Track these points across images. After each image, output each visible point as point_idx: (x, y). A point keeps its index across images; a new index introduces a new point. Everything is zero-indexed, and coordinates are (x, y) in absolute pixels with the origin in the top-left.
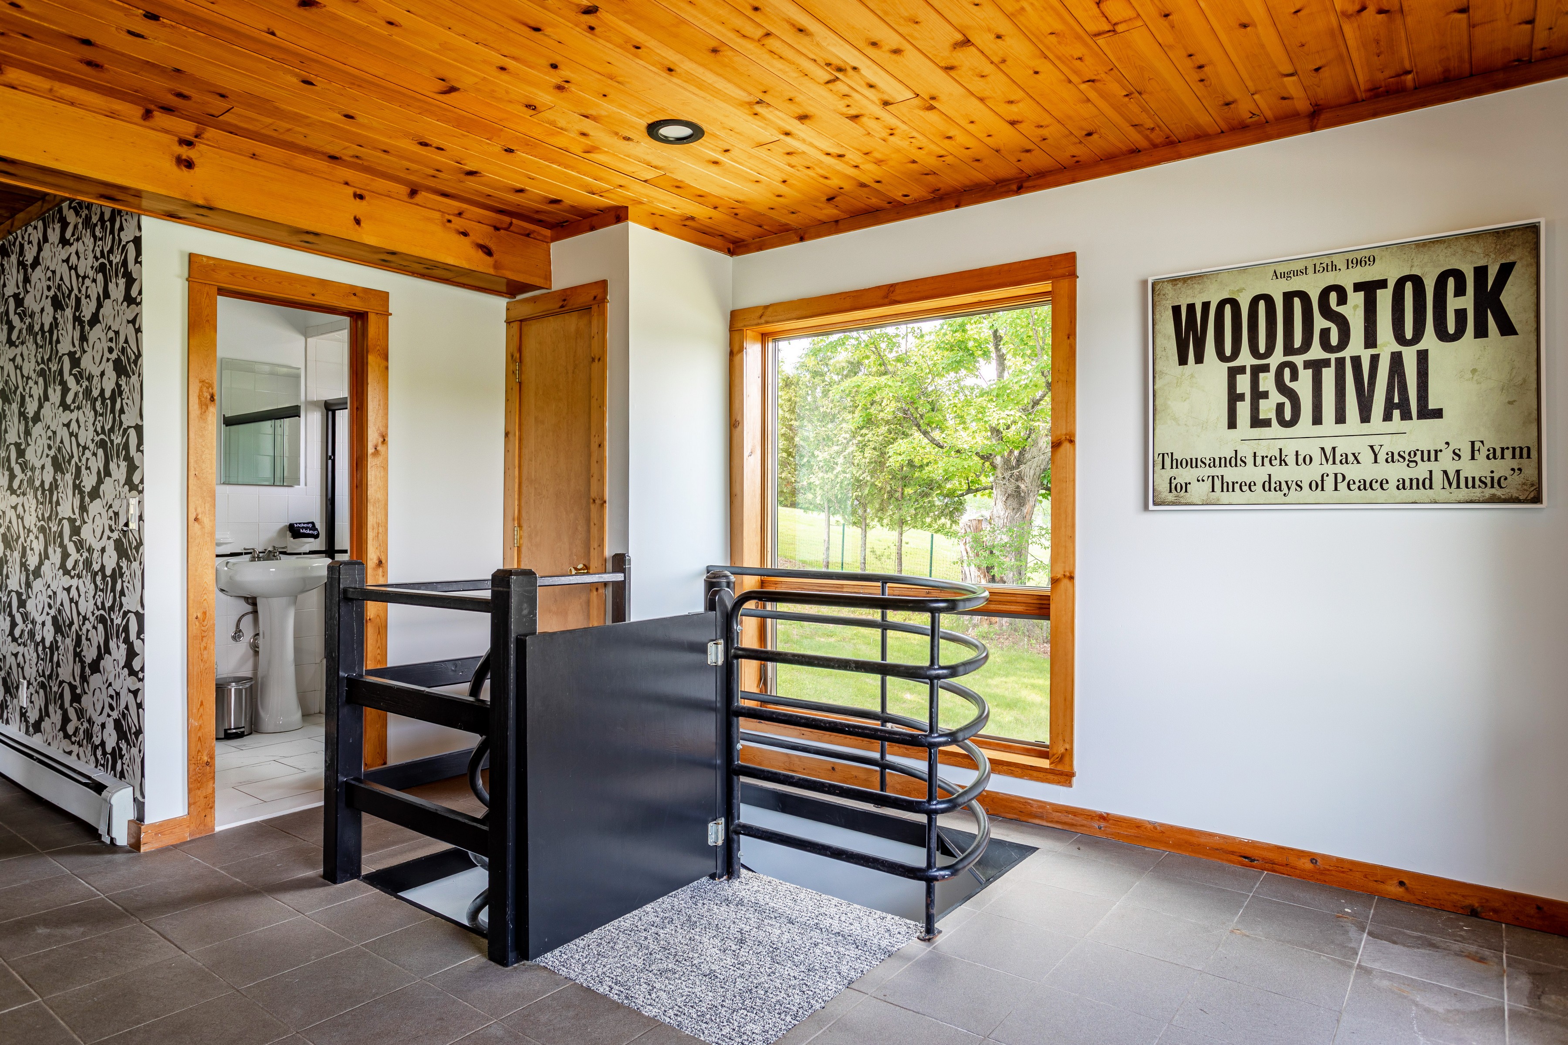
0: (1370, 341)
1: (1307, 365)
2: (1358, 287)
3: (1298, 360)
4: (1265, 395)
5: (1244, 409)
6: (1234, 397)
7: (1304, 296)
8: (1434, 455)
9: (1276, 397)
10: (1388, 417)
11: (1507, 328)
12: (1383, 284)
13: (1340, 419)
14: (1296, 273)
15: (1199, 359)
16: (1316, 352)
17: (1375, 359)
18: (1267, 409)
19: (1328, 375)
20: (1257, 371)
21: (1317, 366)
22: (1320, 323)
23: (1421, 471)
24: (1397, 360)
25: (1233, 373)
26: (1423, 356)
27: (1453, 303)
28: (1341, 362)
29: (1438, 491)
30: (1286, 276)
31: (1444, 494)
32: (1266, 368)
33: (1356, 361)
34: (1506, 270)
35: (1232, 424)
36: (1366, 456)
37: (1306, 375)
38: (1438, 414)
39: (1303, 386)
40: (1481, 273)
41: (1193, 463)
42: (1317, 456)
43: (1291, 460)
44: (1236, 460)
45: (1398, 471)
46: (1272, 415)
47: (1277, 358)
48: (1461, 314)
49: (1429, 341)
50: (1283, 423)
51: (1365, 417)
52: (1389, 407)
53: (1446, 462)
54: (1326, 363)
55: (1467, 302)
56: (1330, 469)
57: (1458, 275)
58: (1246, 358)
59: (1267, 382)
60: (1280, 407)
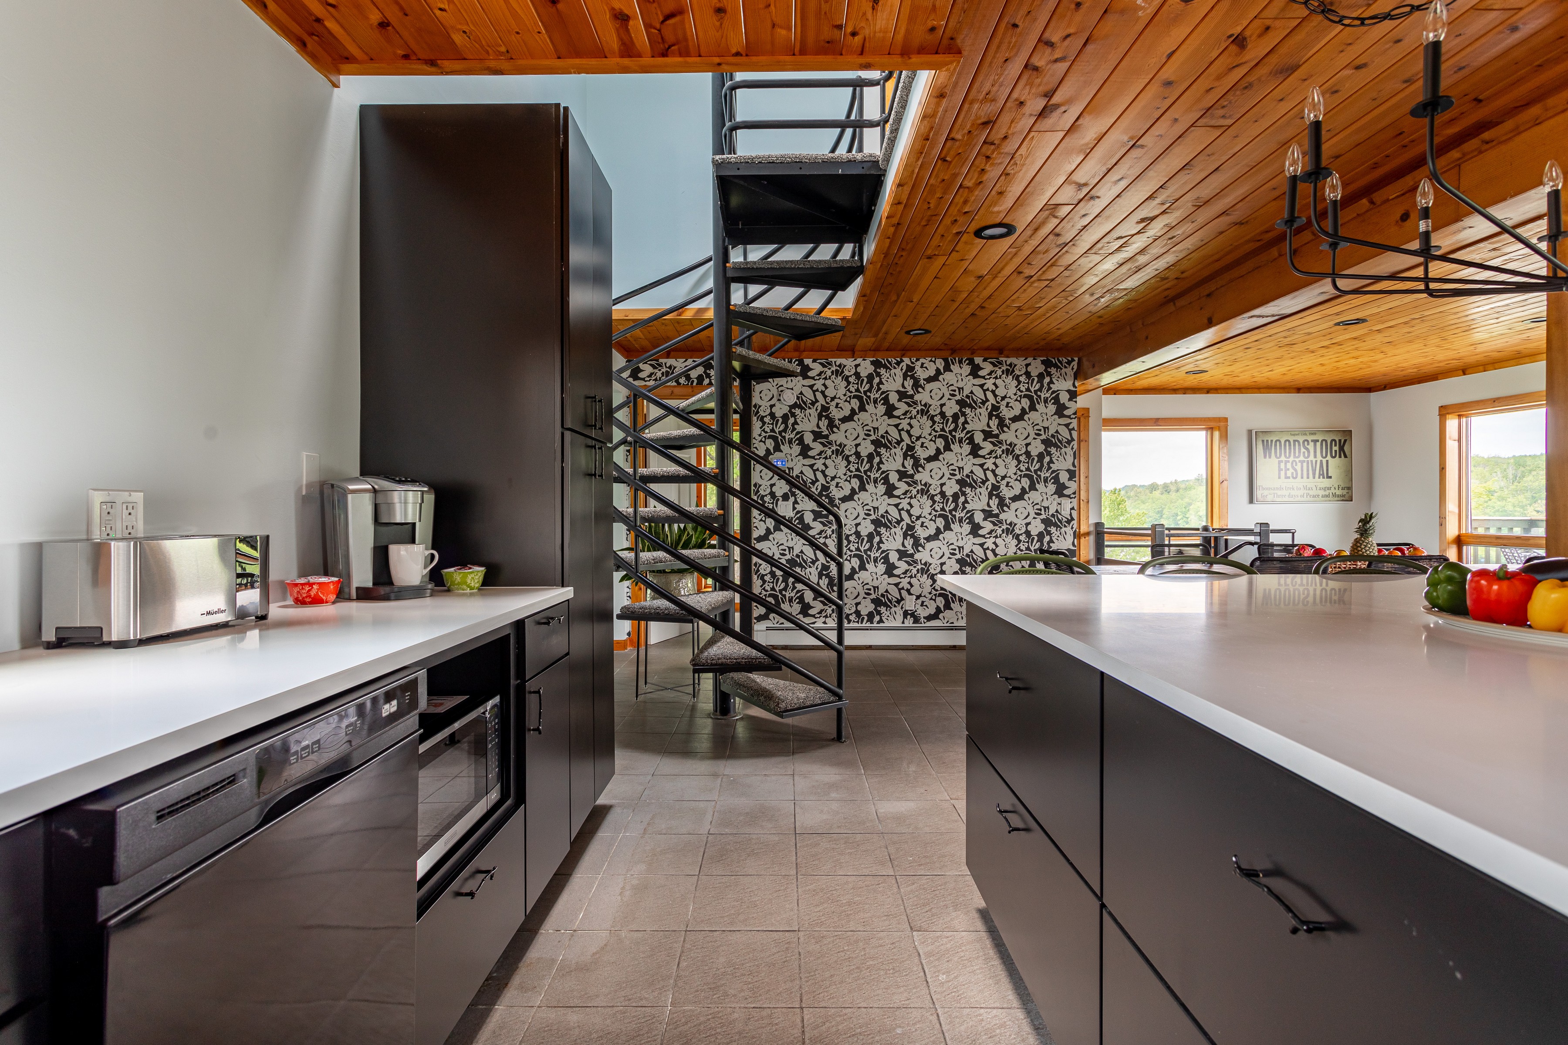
0: (1315, 456)
1: (1300, 461)
2: (1312, 441)
3: (1297, 460)
4: (1288, 469)
5: (1283, 473)
6: (1280, 470)
7: (1298, 441)
8: (1330, 489)
9: (1291, 470)
10: (1319, 478)
11: (1345, 456)
12: (1318, 441)
13: (1308, 478)
14: (1297, 435)
15: (1270, 457)
16: (1302, 458)
17: (1316, 461)
18: (1289, 474)
19: (1305, 465)
20: (1286, 462)
21: (1302, 462)
22: (1303, 450)
23: (1327, 493)
24: (1321, 461)
25: (1280, 462)
26: (1327, 461)
27: (1334, 448)
28: (1308, 461)
29: (1331, 498)
30: (1294, 435)
31: (1332, 499)
32: (1289, 462)
33: (1312, 461)
34: (1345, 441)
35: (1279, 478)
36: (1314, 488)
37: (1299, 464)
38: (1331, 477)
39: (1298, 468)
40: (1340, 441)
41: (1268, 489)
42: (1302, 487)
43: (1295, 489)
44: (1281, 489)
45: (1322, 493)
46: (1290, 476)
47: (1291, 459)
48: (1336, 451)
49: (1329, 457)
50: (1293, 478)
51: (1314, 478)
52: (1320, 475)
53: (1333, 491)
54: (1304, 461)
55: (1337, 448)
56: (1306, 492)
57: (1335, 441)
58: (1283, 458)
59: (1289, 466)
60: (1292, 473)
